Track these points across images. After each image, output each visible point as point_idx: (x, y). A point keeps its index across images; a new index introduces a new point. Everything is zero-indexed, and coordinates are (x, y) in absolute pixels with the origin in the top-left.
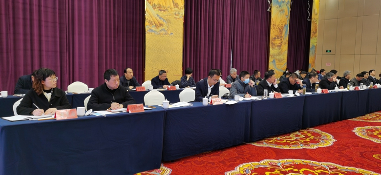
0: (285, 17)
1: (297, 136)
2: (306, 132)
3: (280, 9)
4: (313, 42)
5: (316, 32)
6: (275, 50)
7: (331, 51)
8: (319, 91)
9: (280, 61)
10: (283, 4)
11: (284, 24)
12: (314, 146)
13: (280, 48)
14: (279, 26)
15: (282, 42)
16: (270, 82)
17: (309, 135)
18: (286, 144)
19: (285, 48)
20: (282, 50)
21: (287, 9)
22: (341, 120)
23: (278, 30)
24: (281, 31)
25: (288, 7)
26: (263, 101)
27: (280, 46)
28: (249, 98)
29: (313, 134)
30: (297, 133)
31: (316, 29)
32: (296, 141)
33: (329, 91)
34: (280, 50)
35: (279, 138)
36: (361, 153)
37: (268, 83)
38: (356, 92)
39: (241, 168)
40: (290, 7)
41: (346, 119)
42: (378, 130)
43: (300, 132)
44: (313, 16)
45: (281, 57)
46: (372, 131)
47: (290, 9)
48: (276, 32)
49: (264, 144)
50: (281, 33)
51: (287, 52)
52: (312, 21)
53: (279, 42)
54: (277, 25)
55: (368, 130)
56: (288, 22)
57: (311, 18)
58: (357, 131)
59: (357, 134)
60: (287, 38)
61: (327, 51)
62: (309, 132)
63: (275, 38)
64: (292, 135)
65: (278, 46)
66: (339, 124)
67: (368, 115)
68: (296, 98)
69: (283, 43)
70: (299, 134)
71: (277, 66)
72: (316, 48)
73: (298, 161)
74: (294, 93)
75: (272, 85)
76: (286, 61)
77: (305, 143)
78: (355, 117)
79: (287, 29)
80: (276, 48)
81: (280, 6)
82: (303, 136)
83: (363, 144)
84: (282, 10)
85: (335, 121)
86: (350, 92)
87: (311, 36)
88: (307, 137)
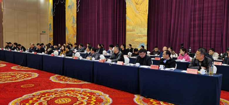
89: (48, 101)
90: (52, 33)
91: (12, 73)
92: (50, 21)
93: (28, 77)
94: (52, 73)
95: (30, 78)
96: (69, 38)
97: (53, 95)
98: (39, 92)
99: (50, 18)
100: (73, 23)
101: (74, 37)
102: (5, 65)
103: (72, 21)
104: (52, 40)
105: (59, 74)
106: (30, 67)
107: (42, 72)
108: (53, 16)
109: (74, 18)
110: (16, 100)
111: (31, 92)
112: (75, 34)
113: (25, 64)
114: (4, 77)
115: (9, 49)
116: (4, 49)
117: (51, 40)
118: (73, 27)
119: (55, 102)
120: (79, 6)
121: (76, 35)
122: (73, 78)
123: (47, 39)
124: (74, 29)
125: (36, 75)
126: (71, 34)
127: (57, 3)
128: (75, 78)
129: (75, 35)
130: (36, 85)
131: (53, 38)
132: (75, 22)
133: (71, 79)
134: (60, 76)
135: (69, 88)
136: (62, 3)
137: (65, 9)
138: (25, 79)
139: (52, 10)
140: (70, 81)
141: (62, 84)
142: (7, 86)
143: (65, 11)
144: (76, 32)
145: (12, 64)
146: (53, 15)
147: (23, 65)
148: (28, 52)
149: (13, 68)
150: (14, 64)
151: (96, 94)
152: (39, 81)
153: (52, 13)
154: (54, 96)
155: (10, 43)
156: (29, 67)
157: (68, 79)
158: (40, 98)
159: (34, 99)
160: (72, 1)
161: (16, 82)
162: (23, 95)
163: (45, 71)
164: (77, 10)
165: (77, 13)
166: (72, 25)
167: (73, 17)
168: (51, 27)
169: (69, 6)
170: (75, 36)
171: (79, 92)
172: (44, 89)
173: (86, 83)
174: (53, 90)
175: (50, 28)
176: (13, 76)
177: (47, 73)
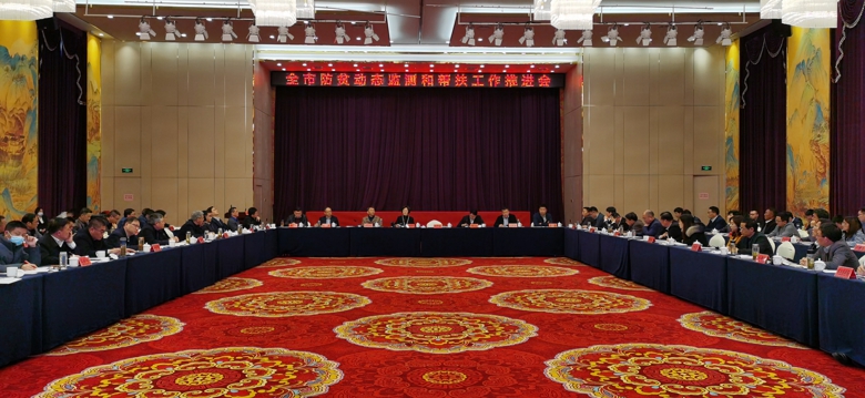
0: (28, 94)
1: (120, 329)
2: (133, 322)
3: (15, 73)
4: (93, 149)
5: (98, 130)
6: (8, 167)
7: (131, 171)
8: (147, 248)
9: (21, 191)
10: (20, 63)
11: (25, 109)
12: (158, 337)
13: (20, 163)
14: (15, 111)
15: (23, 149)
16: (61, 238)
17: (140, 324)
18: (108, 343)
19: (32, 162)
20: (23, 167)
21: (31, 76)
22: (181, 296)
23: (14, 121)
24: (20, 124)
25: (33, 72)
26: (61, 273)
27: (19, 158)
28: (32, 270)
29: (146, 322)
30: (119, 325)
31: (97, 124)
32: (122, 334)
33: (162, 247)
34: (20, 167)
35: (90, 338)
36: (225, 332)
37: (57, 240)
38: (199, 246)
39: (53, 387)
40: (37, 71)
41: (189, 292)
42: (238, 300)
43: (122, 323)
44: (90, 95)
45: (23, 183)
46: (231, 303)
47: (38, 77)
48: (8, 124)
49: (70, 351)
50: (21, 129)
51: (36, 170)
52: (88, 105)
53: (17, 148)
54: (9, 108)
55: (225, 303)
56: (35, 105)
57: (84, 99)
58: (210, 306)
59: (212, 310)
60: (35, 139)
61: (123, 171)
62: (138, 321)
63: (6, 140)
64: (111, 330)
65: (14, 157)
66: (181, 302)
67: (218, 284)
68: (112, 263)
69: (26, 150)
70: (123, 326)
71: (15, 204)
72: (99, 163)
73: (142, 358)
74: (107, 255)
75: (65, 244)
76: (35, 191)
77: (140, 335)
78: (202, 288)
79: (34, 119)
80: (11, 161)
81: (14, 68)
82: (131, 328)
83: (224, 321)
84: (21, 78)
85: (173, 299)
86: (192, 247)
87: (88, 137)
88: (137, 328)
89: (643, 367)
90: (735, 172)
91: (584, 293)
92: (730, 126)
93: (620, 307)
94: (695, 304)
95: (624, 311)
96: (801, 186)
97: (663, 358)
98: (631, 345)
99: (728, 118)
100: (816, 127)
101: (819, 183)
102: (577, 272)
103: (810, 121)
104: (737, 196)
105: (715, 311)
106: (638, 283)
107: (668, 298)
108: (741, 110)
109: (819, 108)
110: (572, 352)
111: (612, 341)
112: (822, 171)
113: (624, 273)
114: (563, 300)
115: (590, 227)
116: (579, 227)
117: (733, 195)
118: (814, 143)
119: (662, 372)
120: (840, 58)
121: (828, 175)
122: (754, 326)
123: (718, 191)
124: (818, 152)
125: (646, 304)
126: (808, 172)
127: (754, 61)
128: (761, 328)
129: (824, 174)
130: (635, 328)
131: (738, 189)
132: (825, 124)
133: (744, 328)
134: (716, 315)
135: (720, 351)
136: (774, 56)
137: (785, 76)
138: (611, 312)
139: (738, 88)
140: (738, 332)
141: (707, 336)
142: (564, 320)
143: (785, 86)
144: (828, 162)
145: (594, 270)
146: (741, 103)
147: (619, 275)
148: (634, 237)
149: (591, 281)
150: (600, 272)
151: (800, 377)
152: (646, 321)
153: (736, 99)
154: (666, 360)
155: (594, 209)
156: (636, 283)
157: (737, 327)
158: (626, 358)
159: (614, 357)
160: (811, 45)
161: (585, 316)
162: (591, 345)
163: (678, 298)
164: (833, 75)
165: (833, 87)
166: (813, 136)
167: (814, 104)
168: (731, 148)
169: (798, 66)
170: (824, 180)
171: (744, 365)
172: (649, 341)
173: (792, 346)
174: (670, 347)
175: (729, 152)
176: (584, 301)
177: (680, 302)
